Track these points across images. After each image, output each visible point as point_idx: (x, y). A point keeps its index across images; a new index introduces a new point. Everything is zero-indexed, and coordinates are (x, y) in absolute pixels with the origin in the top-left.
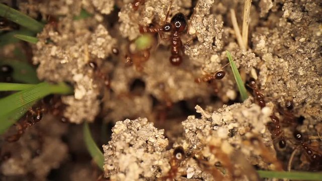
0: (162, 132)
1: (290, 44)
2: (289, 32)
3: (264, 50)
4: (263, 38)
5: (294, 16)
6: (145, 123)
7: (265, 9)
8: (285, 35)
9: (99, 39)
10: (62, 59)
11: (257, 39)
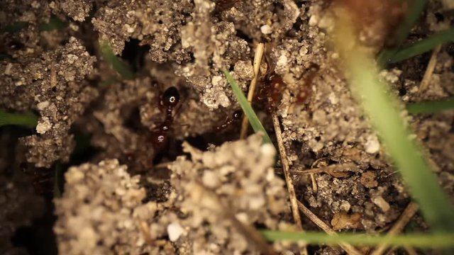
0: (137, 179)
1: (320, 62)
2: (318, 45)
3: (285, 69)
4: (284, 53)
5: (322, 24)
6: (113, 166)
7: (290, 18)
8: (315, 50)
9: (70, 56)
10: (18, 80)
11: (276, 54)
